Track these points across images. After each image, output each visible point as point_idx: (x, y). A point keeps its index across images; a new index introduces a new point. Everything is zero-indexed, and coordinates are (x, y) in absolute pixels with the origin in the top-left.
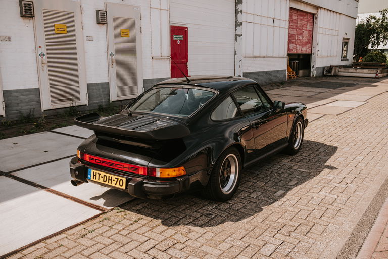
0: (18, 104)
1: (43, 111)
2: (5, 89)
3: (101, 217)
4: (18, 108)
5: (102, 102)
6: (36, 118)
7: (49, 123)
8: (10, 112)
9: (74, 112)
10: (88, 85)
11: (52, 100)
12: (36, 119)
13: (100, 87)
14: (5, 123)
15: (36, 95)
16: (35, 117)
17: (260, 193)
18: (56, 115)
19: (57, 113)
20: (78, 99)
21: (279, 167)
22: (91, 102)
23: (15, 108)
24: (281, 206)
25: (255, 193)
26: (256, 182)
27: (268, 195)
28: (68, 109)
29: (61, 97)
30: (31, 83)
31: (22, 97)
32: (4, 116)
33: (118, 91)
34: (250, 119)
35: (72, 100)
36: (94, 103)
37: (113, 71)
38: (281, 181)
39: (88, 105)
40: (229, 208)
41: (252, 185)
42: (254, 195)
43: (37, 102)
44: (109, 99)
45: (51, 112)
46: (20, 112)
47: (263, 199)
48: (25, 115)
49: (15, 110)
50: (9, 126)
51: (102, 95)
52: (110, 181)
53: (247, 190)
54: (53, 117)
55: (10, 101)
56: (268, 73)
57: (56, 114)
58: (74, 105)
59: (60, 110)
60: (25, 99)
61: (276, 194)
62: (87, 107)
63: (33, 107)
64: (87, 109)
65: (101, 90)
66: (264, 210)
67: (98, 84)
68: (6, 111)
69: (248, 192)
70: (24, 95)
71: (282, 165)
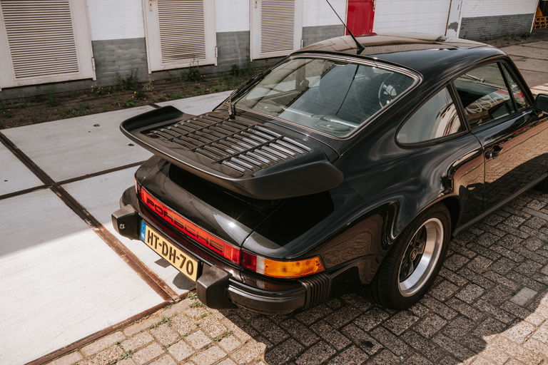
0: (114, 61)
1: (150, 72)
2: (95, 39)
3: (157, 316)
4: (114, 67)
5: (238, 61)
6: (140, 83)
7: (157, 91)
8: (103, 74)
9: (195, 75)
10: (218, 35)
11: (164, 56)
12: (140, 85)
13: (236, 37)
14: (96, 89)
15: (140, 48)
16: (139, 81)
17: (480, 291)
18: (169, 80)
19: (171, 75)
20: (203, 56)
21: (522, 220)
22: (223, 60)
23: (110, 68)
24: (527, 339)
25: (469, 288)
26: (474, 258)
27: (498, 298)
28: (187, 70)
29: (177, 52)
30: (133, 31)
31: (120, 51)
32: (95, 79)
33: (264, 44)
34: (482, 137)
35: (193, 56)
36: (227, 62)
37: (257, 13)
38: (525, 260)
39: (216, 65)
40: (410, 329)
41: (465, 266)
42: (468, 295)
43: (143, 59)
44: (249, 57)
45: (162, 74)
46: (117, 74)
47: (487, 309)
48: (125, 78)
49: (109, 71)
50: (100, 94)
51: (239, 51)
52: (172, 257)
53: (452, 277)
54: (164, 81)
55: (102, 58)
56: (502, 19)
57: (169, 77)
58: (196, 64)
59: (175, 72)
60: (125, 55)
61: (516, 299)
62: (215, 68)
63: (136, 66)
64: (215, 70)
65: (237, 42)
66: (488, 347)
67: (232, 33)
68: (97, 71)
69: (456, 284)
70: (123, 49)
71: (528, 217)
